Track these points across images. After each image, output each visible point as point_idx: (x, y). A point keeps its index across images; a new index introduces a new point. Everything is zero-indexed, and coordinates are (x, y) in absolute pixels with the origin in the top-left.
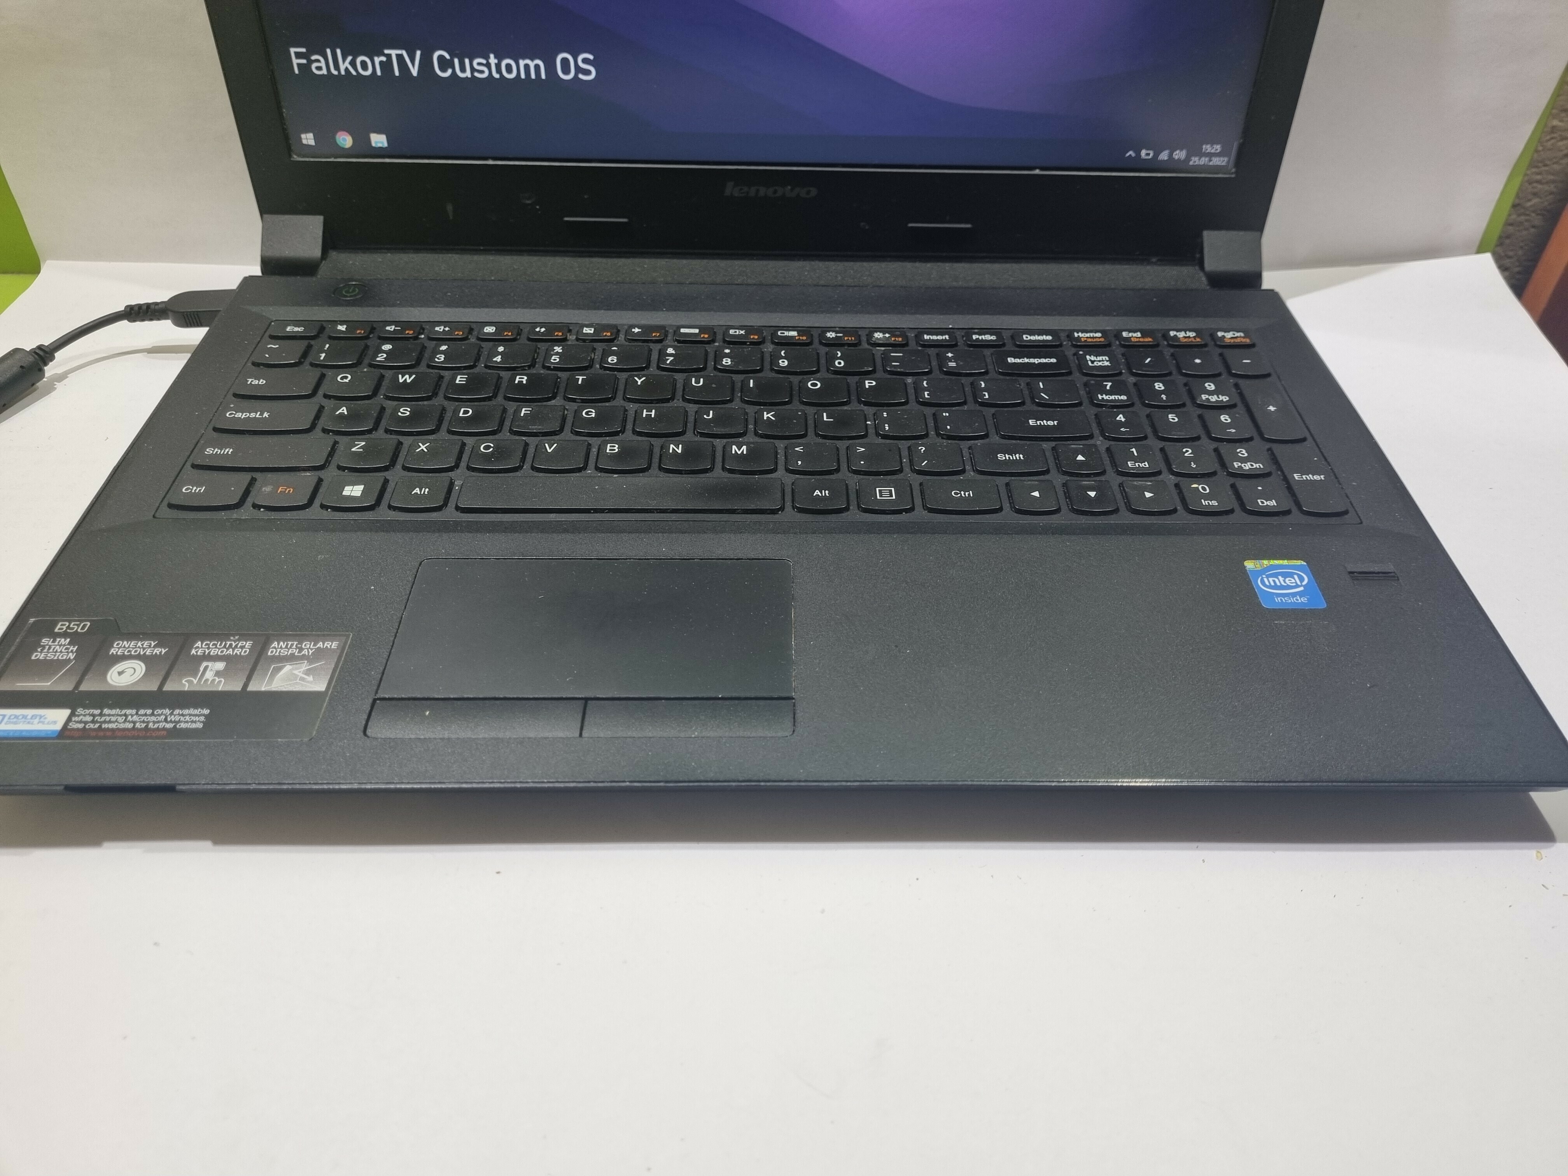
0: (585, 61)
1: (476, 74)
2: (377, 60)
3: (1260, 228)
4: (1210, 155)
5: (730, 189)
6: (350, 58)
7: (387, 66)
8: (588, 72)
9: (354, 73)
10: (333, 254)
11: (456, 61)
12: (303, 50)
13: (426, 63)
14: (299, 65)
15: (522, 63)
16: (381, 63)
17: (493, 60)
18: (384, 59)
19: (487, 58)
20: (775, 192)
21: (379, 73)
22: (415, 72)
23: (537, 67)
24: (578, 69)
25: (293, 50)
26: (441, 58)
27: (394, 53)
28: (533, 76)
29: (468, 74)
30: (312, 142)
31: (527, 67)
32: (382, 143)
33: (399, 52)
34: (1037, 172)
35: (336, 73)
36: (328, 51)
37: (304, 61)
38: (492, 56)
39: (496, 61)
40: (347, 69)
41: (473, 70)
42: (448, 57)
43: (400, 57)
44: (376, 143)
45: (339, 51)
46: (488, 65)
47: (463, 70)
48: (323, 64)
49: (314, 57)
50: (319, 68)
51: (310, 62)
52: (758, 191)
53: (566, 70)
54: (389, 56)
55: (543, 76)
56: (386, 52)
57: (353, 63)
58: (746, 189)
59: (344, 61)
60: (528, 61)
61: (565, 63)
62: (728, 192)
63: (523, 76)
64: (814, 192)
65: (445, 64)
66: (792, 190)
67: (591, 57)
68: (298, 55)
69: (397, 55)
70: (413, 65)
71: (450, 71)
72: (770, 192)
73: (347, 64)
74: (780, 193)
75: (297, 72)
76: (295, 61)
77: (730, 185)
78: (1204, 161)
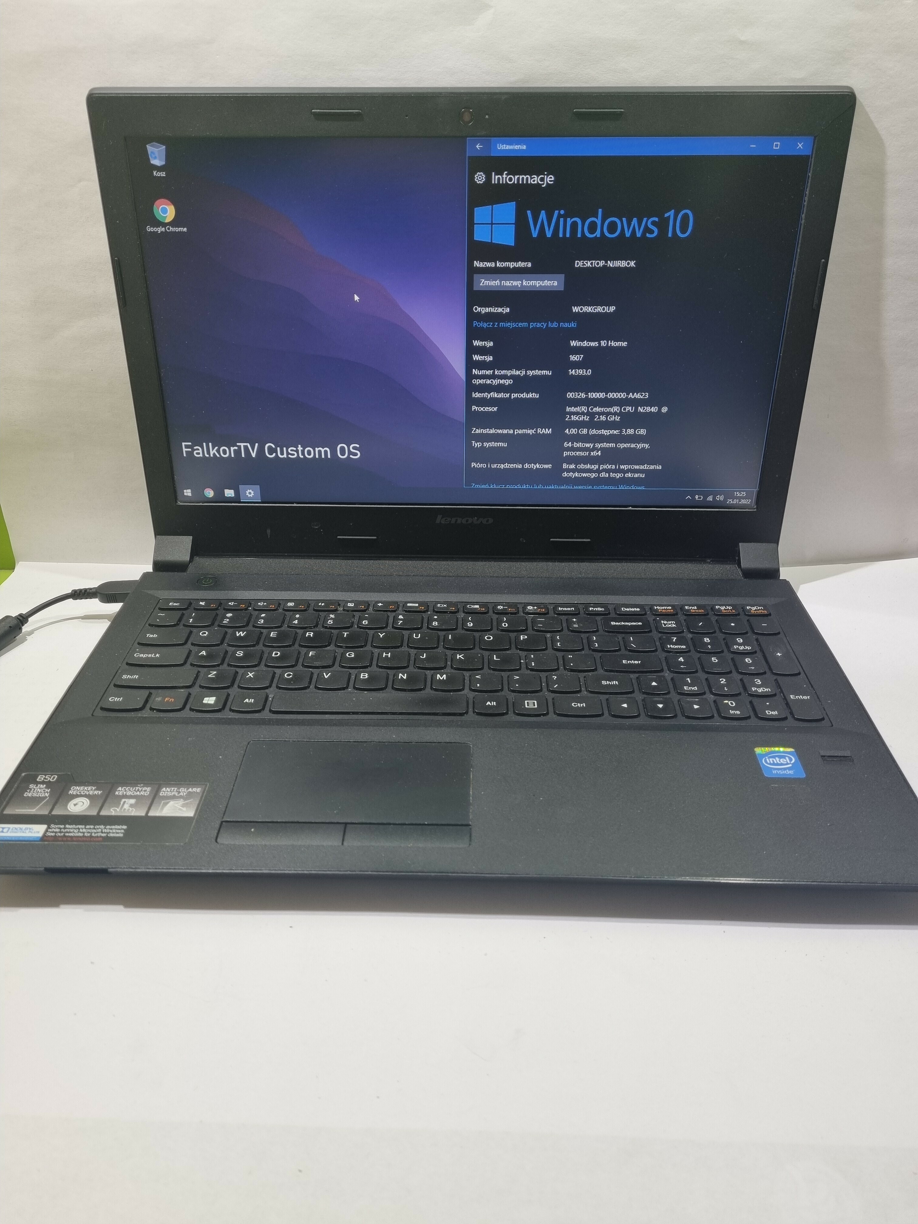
0: (354, 448)
1: (290, 456)
2: (232, 449)
3: (776, 540)
4: (740, 498)
5: (439, 519)
6: (216, 448)
7: (237, 452)
8: (356, 454)
9: (218, 456)
10: (197, 559)
11: (278, 449)
12: (190, 444)
13: (261, 451)
14: (186, 452)
15: (317, 449)
16: (235, 450)
17: (300, 448)
18: (236, 448)
19: (297, 447)
20: (467, 521)
21: (233, 456)
22: (254, 455)
23: (326, 452)
24: (350, 453)
25: (183, 444)
26: (270, 447)
27: (242, 445)
28: (323, 457)
29: (285, 456)
30: (190, 494)
31: (320, 452)
32: (232, 495)
33: (245, 444)
34: (630, 508)
35: (207, 456)
36: (204, 444)
37: (190, 450)
38: (300, 446)
39: (302, 448)
40: (214, 454)
41: (288, 453)
42: (273, 446)
43: (246, 448)
44: (228, 494)
45: (210, 444)
46: (297, 451)
47: (282, 454)
48: (200, 451)
49: (195, 448)
50: (198, 454)
51: (193, 450)
52: (457, 520)
53: (343, 453)
54: (240, 447)
55: (329, 457)
56: (238, 444)
57: (218, 451)
58: (449, 519)
59: (213, 450)
60: (320, 449)
61: (343, 449)
62: (438, 521)
63: (317, 456)
64: (491, 521)
65: (271, 451)
66: (477, 520)
67: (358, 446)
68: (187, 447)
69: (244, 446)
70: (253, 452)
71: (274, 454)
72: (464, 521)
73: (215, 451)
74: (470, 521)
75: (185, 455)
76: (184, 450)
77: (439, 517)
78: (735, 501)
